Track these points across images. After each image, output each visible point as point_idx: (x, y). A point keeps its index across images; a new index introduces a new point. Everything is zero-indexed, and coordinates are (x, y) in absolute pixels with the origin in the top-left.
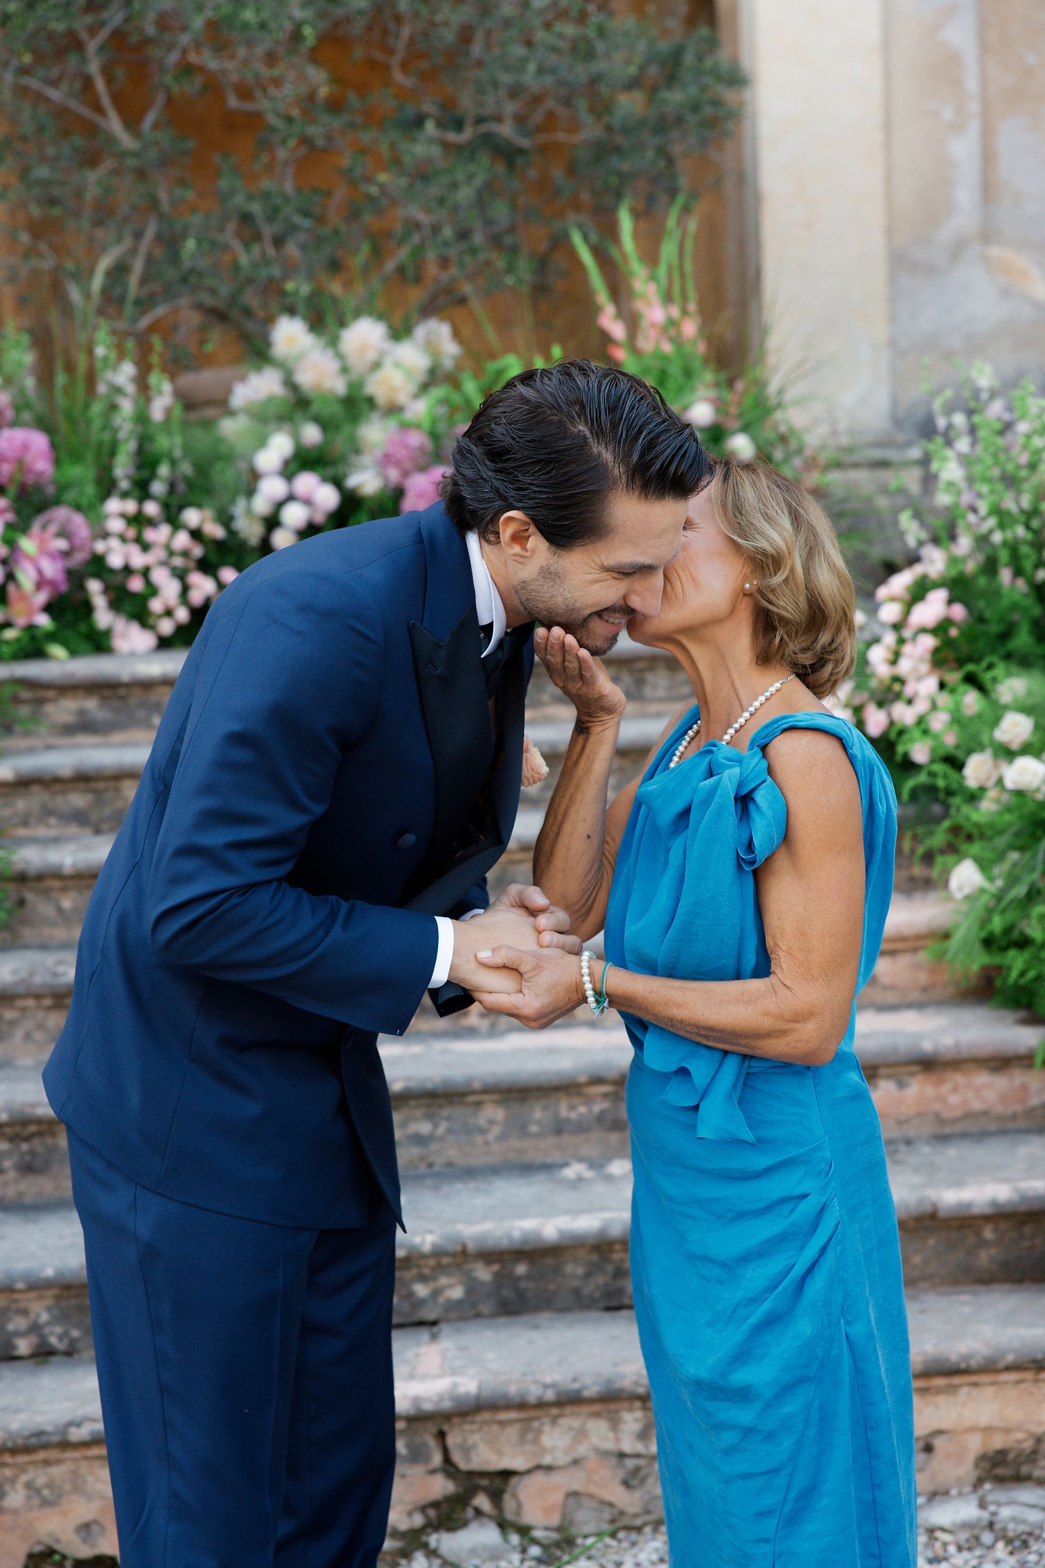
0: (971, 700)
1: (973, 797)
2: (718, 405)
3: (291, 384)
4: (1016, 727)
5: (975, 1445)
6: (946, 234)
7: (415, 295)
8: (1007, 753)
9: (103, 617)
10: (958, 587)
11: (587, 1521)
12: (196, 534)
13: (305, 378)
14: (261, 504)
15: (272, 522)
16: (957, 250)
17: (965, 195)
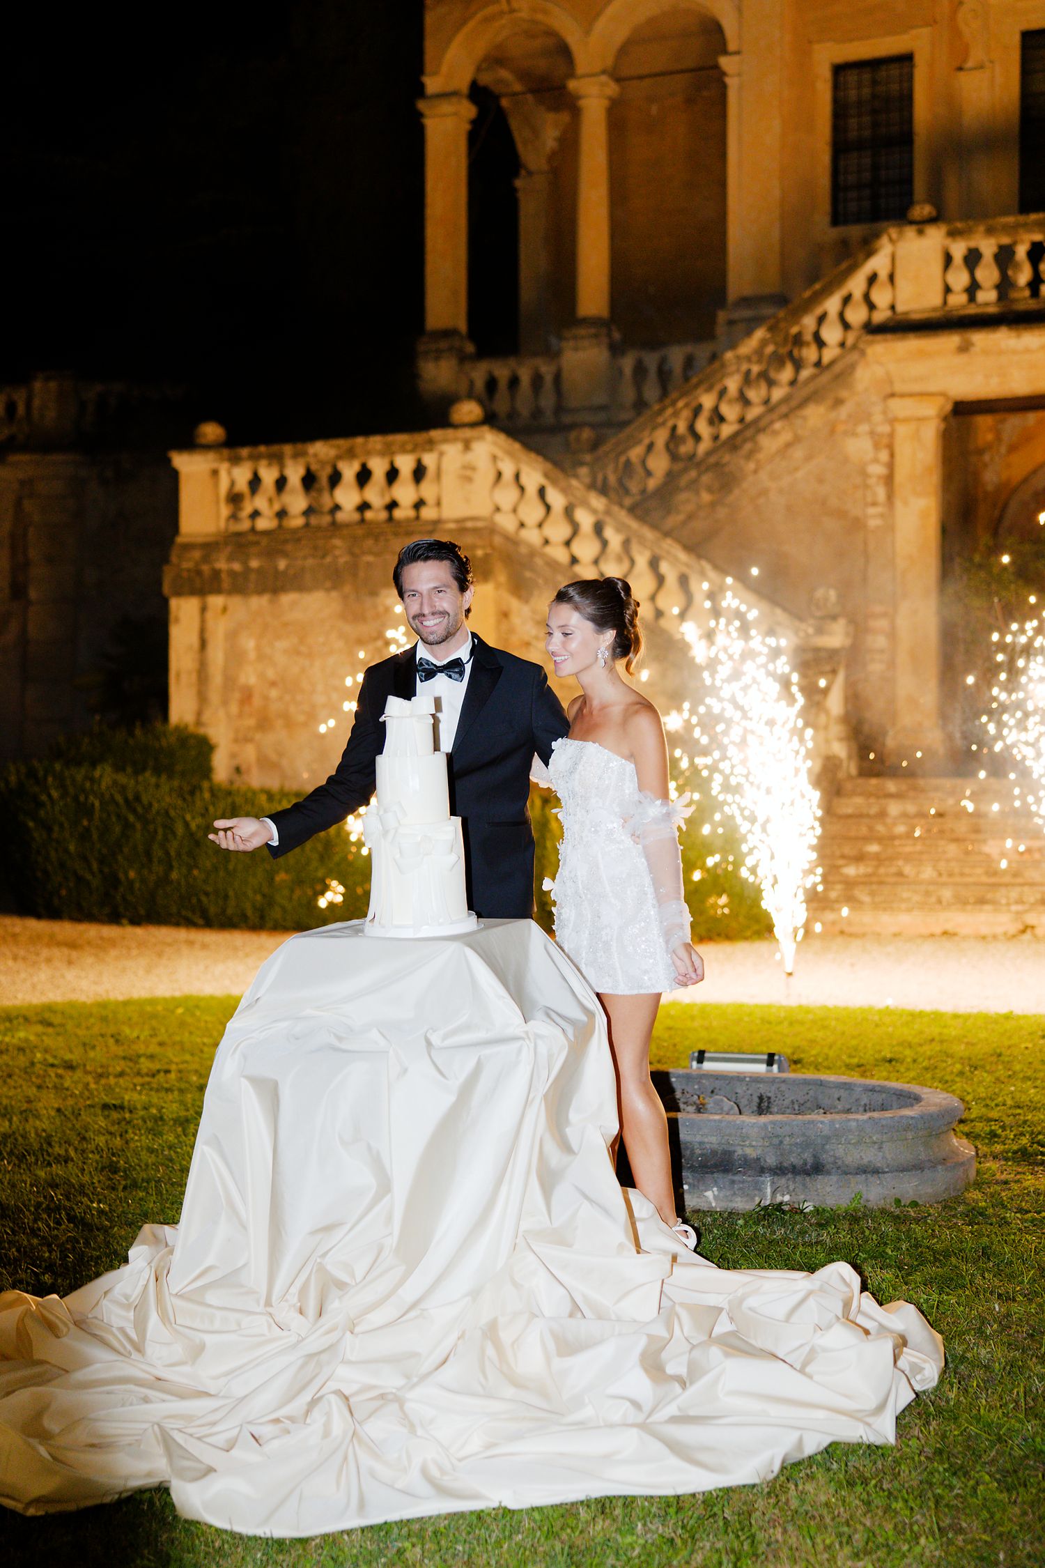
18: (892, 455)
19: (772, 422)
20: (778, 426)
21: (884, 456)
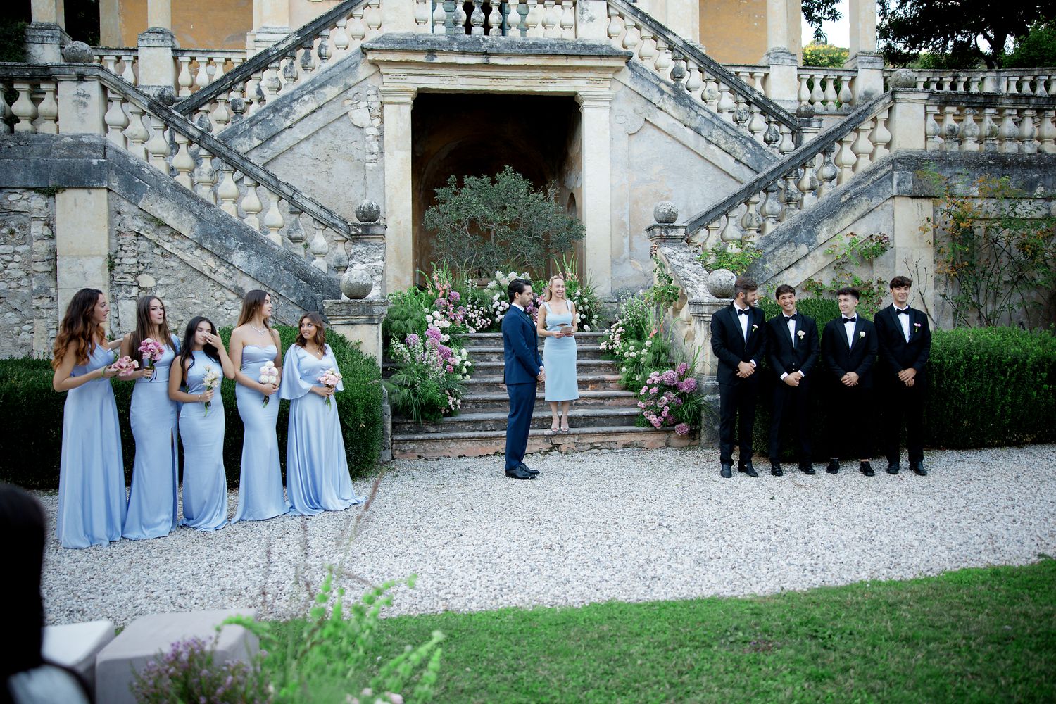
0: (626, 345)
1: (625, 358)
2: (581, 292)
3: (500, 284)
4: (632, 348)
5: (623, 443)
6: (623, 257)
7: (523, 268)
8: (630, 352)
9: (468, 326)
10: (624, 327)
11: (570, 451)
12: (483, 311)
13: (502, 283)
14: (494, 306)
15: (496, 310)
16: (625, 260)
17: (626, 250)
18: (382, 122)
19: (302, 96)
20: (306, 98)
21: (377, 122)
